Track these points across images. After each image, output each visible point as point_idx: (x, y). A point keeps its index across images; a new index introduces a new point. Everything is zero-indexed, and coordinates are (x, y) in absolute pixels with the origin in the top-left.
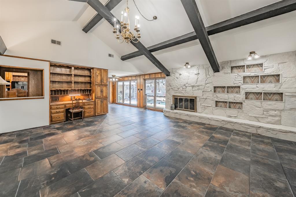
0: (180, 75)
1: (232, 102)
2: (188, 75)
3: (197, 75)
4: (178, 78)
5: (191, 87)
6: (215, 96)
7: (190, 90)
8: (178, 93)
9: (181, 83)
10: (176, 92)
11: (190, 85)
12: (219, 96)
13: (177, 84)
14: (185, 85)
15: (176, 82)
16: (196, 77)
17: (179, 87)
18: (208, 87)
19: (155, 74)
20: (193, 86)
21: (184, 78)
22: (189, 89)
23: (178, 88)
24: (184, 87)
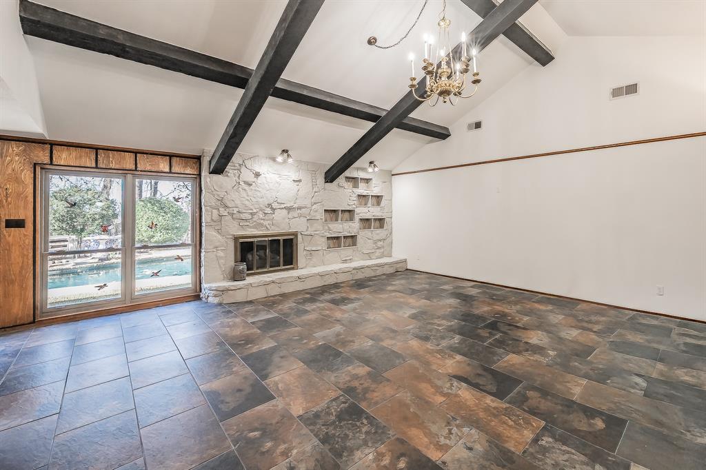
0: (257, 175)
1: (347, 237)
2: (278, 180)
3: (297, 183)
4: (250, 185)
5: (284, 210)
6: (327, 228)
7: (284, 219)
8: (251, 228)
9: (261, 200)
10: (246, 224)
11: (283, 206)
12: (332, 228)
13: (247, 202)
14: (269, 205)
15: (245, 195)
16: (294, 186)
17: (255, 211)
18: (316, 211)
19: (136, 153)
20: (289, 209)
21: (267, 186)
22: (280, 215)
23: (252, 214)
24: (268, 210)
